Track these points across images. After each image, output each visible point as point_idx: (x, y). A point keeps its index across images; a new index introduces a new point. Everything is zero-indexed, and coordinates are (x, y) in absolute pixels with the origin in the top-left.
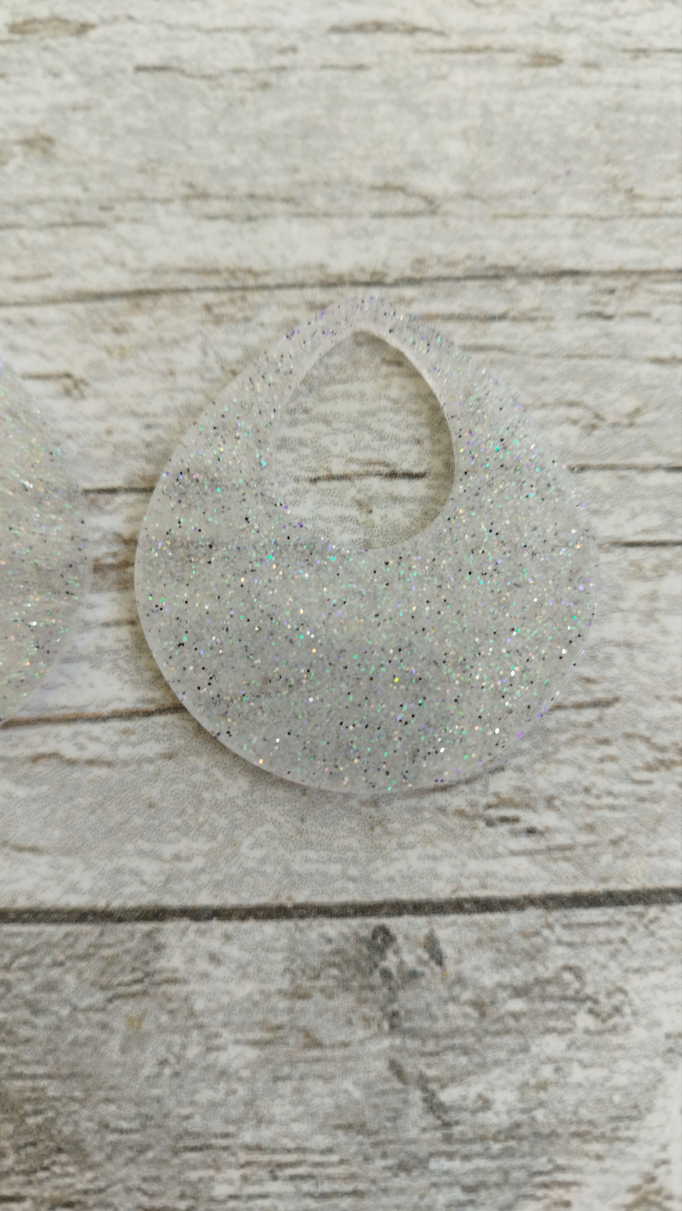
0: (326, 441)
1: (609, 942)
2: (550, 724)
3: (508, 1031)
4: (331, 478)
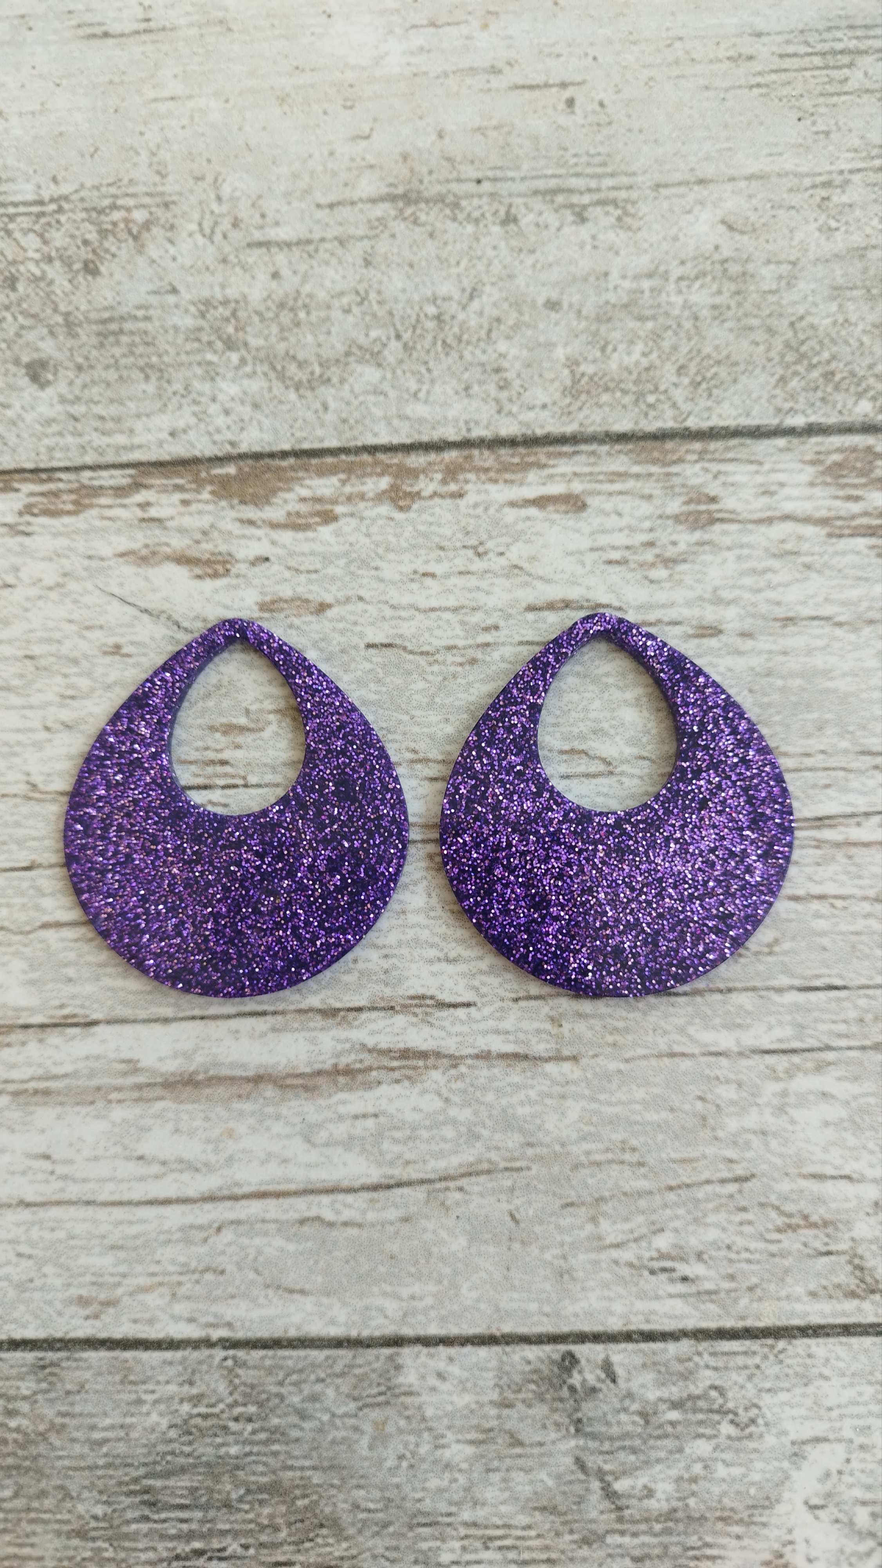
1: (746, 1367)
2: (700, 1195)
3: (666, 1436)
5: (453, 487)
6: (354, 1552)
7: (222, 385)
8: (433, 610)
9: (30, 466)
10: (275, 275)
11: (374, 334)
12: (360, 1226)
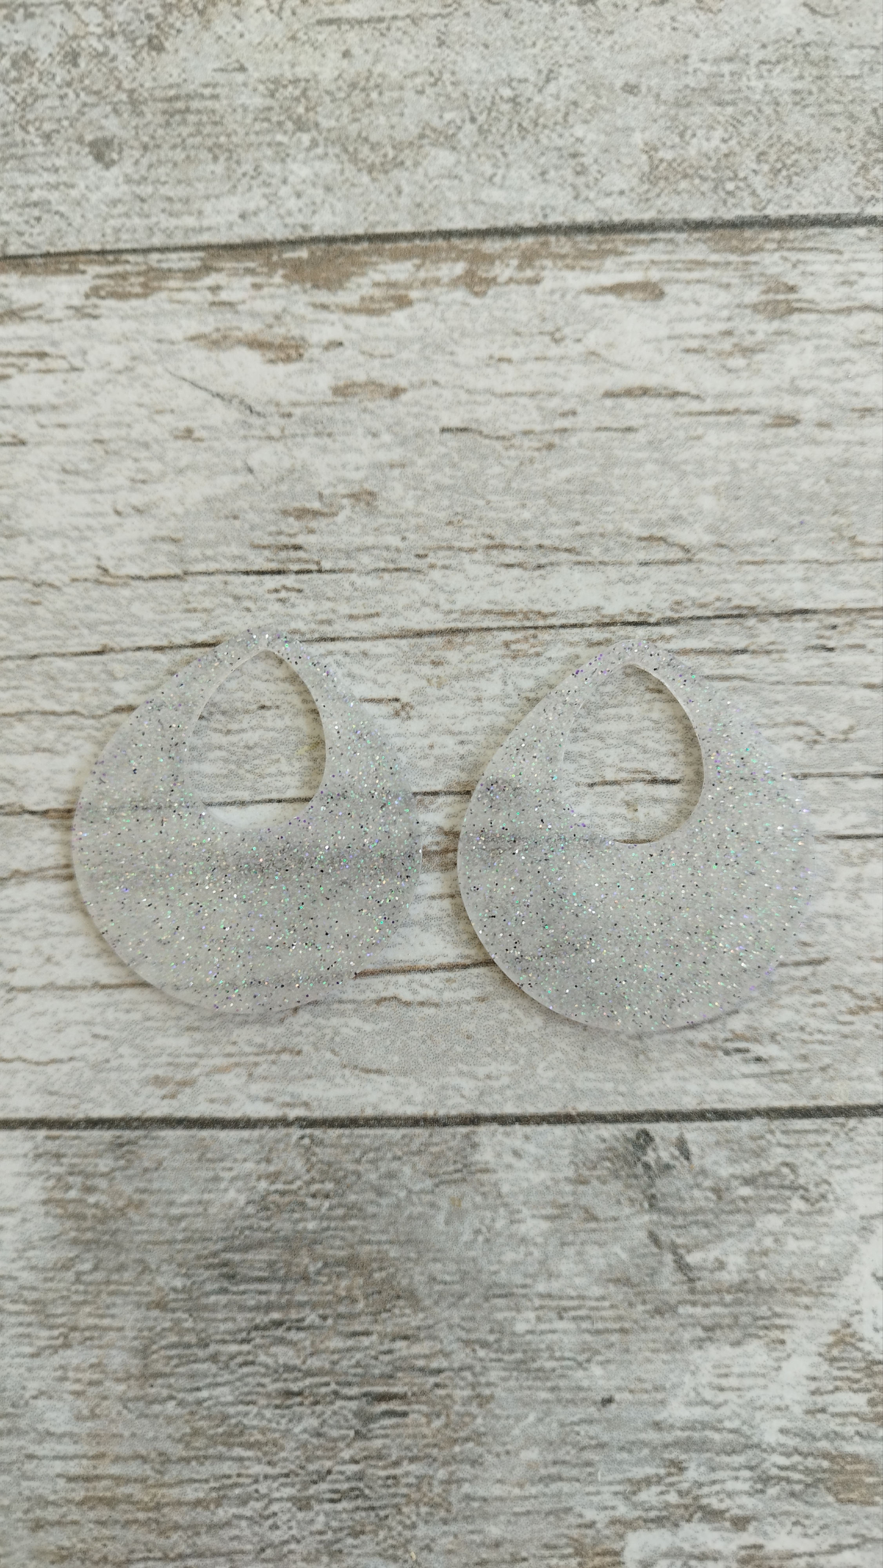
0: (600, 754)
1: (817, 1145)
2: (775, 978)
3: (739, 1211)
4: (605, 783)
5: (529, 273)
6: (430, 1322)
7: (294, 167)
8: (509, 395)
9: (96, 247)
10: (346, 54)
11: (448, 116)
12: (436, 1005)
